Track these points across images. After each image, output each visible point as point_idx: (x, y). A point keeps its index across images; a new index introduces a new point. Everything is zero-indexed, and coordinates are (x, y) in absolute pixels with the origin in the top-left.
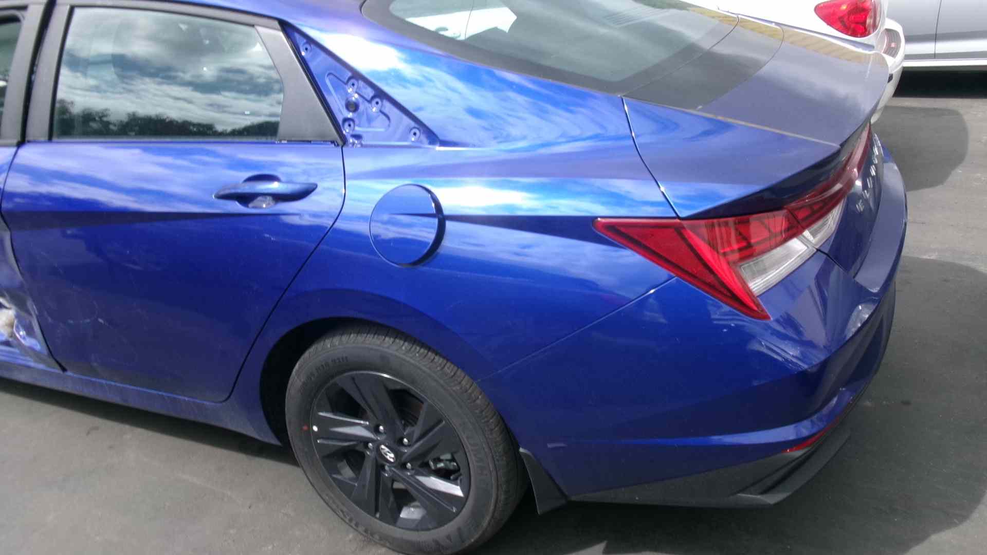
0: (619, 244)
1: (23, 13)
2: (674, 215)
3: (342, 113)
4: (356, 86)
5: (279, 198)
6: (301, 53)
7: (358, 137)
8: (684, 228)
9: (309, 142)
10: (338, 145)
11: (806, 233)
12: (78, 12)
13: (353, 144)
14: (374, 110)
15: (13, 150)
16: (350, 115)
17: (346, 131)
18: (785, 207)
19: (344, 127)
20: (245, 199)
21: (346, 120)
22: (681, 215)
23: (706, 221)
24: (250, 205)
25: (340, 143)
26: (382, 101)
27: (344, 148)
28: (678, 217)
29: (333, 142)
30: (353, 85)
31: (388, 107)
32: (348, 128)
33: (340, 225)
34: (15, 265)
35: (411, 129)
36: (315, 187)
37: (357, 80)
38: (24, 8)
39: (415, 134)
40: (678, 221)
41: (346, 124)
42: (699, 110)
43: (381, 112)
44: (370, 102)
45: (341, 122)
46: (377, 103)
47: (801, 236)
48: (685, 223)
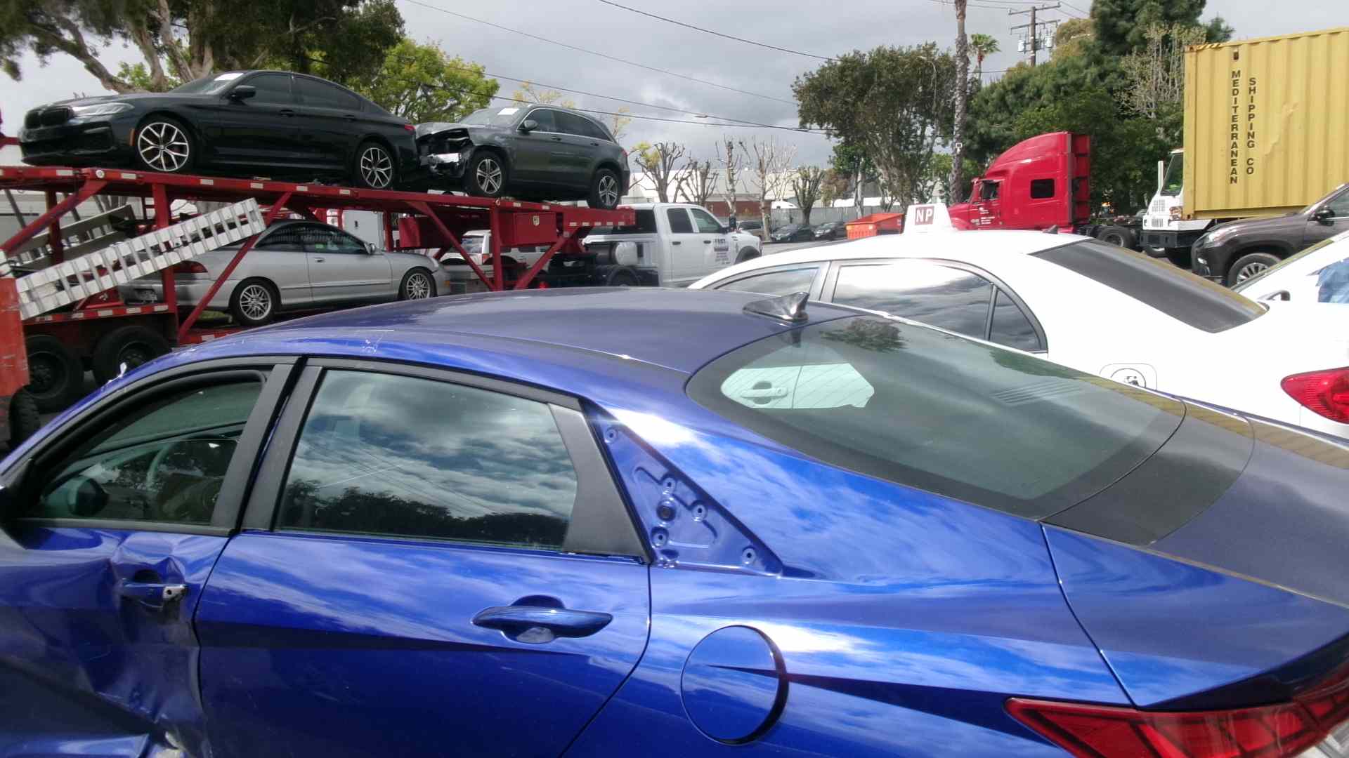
0: (1046, 739)
1: (266, 373)
2: (1126, 702)
3: (651, 519)
4: (672, 487)
5: (558, 630)
6: (603, 440)
7: (671, 553)
8: (1143, 722)
9: (605, 556)
10: (643, 564)
11: (1330, 739)
12: (331, 375)
13: (664, 563)
14: (696, 519)
15: (227, 539)
16: (663, 524)
17: (656, 545)
18: (1294, 698)
19: (652, 539)
20: (514, 628)
21: (656, 530)
22: (1138, 702)
23: (1176, 714)
24: (520, 637)
25: (647, 560)
26: (707, 509)
27: (651, 569)
28: (1133, 706)
29: (636, 559)
30: (669, 485)
31: (713, 516)
32: (659, 540)
33: (642, 673)
34: (197, 692)
35: (745, 549)
36: (608, 618)
37: (676, 480)
38: (269, 367)
39: (749, 555)
40: (1134, 711)
41: (657, 535)
42: (1153, 547)
43: (705, 523)
44: (690, 508)
45: (649, 532)
46: (700, 511)
47: (1322, 744)
48: (1144, 714)
